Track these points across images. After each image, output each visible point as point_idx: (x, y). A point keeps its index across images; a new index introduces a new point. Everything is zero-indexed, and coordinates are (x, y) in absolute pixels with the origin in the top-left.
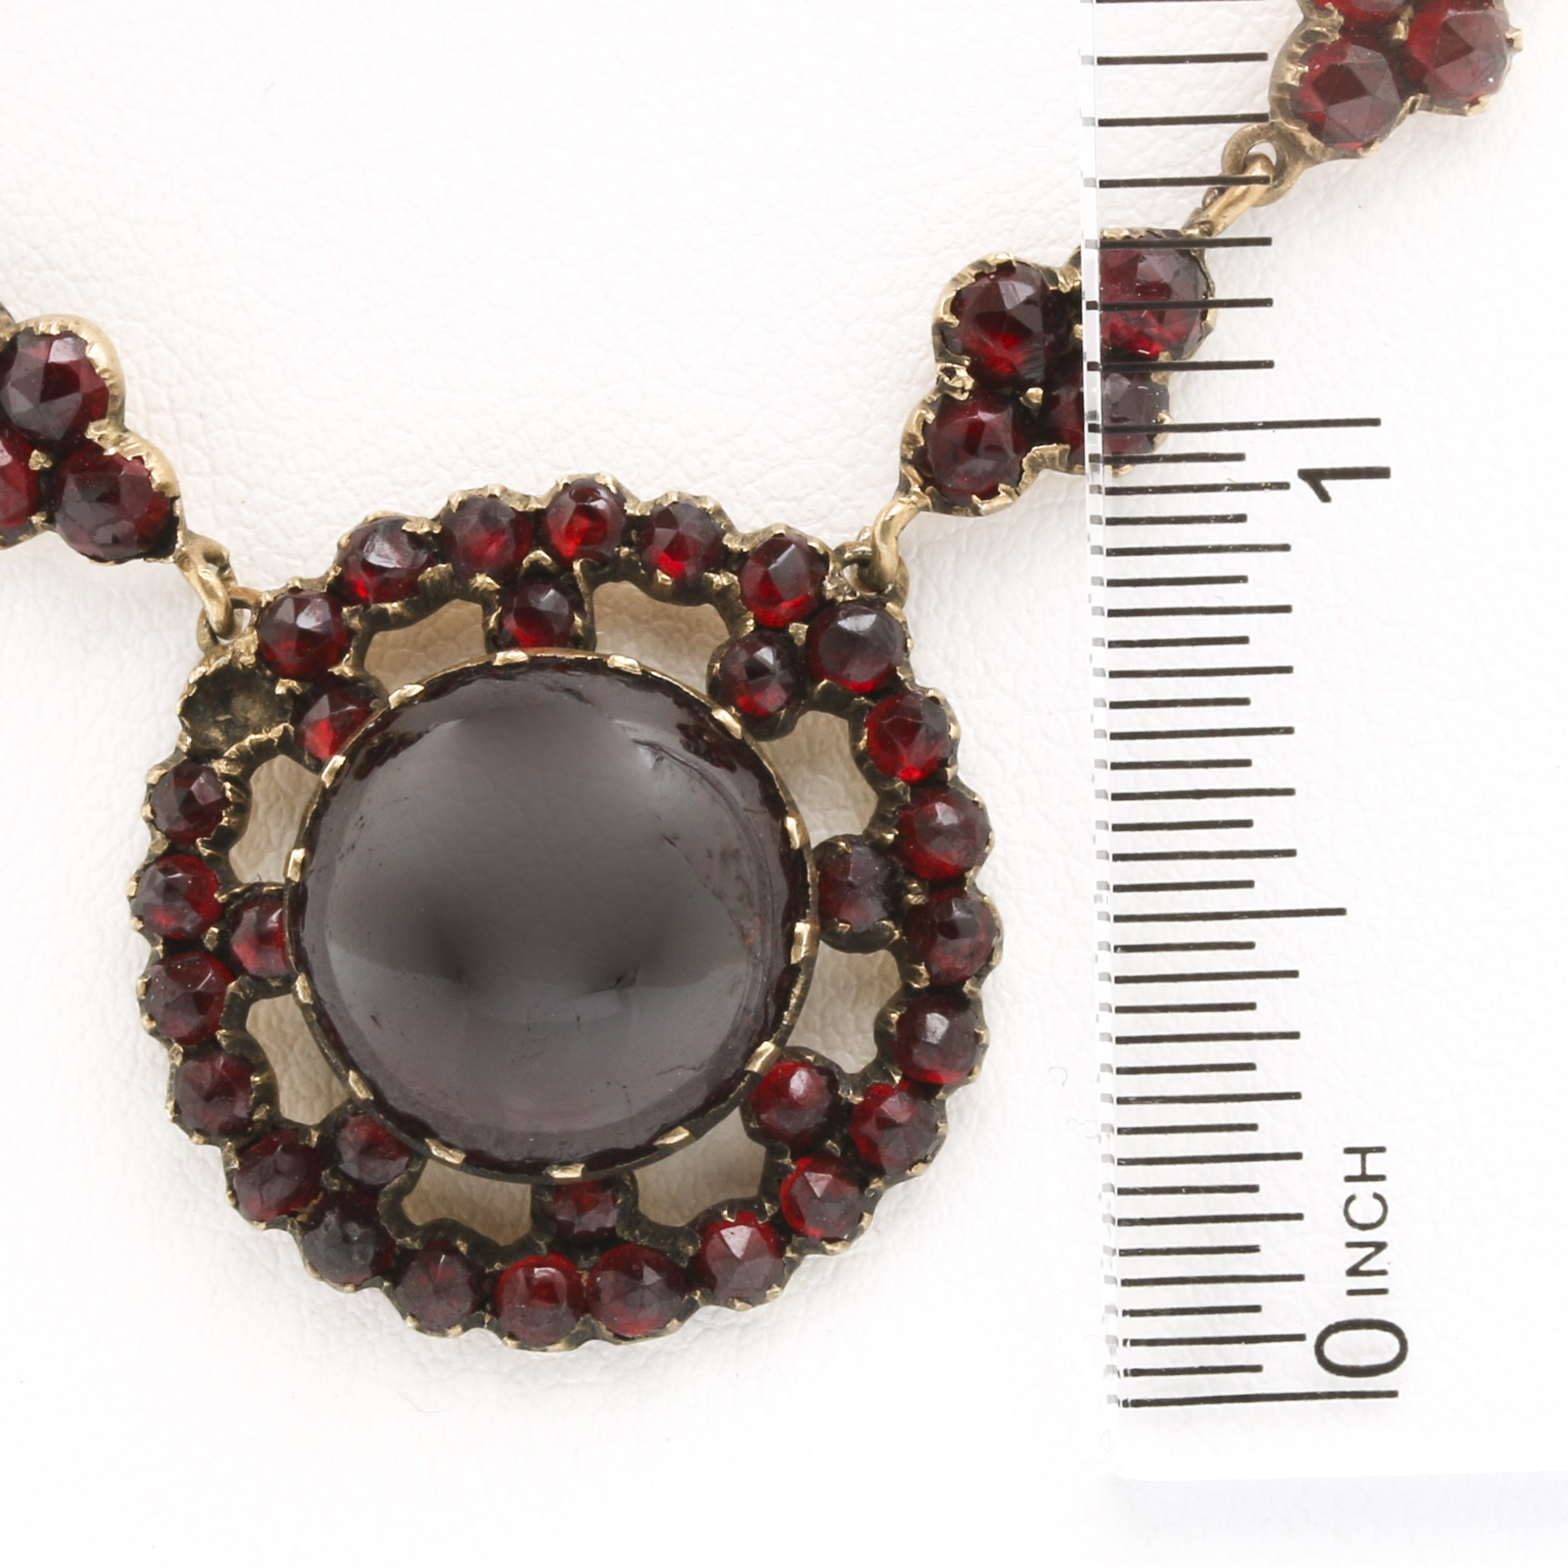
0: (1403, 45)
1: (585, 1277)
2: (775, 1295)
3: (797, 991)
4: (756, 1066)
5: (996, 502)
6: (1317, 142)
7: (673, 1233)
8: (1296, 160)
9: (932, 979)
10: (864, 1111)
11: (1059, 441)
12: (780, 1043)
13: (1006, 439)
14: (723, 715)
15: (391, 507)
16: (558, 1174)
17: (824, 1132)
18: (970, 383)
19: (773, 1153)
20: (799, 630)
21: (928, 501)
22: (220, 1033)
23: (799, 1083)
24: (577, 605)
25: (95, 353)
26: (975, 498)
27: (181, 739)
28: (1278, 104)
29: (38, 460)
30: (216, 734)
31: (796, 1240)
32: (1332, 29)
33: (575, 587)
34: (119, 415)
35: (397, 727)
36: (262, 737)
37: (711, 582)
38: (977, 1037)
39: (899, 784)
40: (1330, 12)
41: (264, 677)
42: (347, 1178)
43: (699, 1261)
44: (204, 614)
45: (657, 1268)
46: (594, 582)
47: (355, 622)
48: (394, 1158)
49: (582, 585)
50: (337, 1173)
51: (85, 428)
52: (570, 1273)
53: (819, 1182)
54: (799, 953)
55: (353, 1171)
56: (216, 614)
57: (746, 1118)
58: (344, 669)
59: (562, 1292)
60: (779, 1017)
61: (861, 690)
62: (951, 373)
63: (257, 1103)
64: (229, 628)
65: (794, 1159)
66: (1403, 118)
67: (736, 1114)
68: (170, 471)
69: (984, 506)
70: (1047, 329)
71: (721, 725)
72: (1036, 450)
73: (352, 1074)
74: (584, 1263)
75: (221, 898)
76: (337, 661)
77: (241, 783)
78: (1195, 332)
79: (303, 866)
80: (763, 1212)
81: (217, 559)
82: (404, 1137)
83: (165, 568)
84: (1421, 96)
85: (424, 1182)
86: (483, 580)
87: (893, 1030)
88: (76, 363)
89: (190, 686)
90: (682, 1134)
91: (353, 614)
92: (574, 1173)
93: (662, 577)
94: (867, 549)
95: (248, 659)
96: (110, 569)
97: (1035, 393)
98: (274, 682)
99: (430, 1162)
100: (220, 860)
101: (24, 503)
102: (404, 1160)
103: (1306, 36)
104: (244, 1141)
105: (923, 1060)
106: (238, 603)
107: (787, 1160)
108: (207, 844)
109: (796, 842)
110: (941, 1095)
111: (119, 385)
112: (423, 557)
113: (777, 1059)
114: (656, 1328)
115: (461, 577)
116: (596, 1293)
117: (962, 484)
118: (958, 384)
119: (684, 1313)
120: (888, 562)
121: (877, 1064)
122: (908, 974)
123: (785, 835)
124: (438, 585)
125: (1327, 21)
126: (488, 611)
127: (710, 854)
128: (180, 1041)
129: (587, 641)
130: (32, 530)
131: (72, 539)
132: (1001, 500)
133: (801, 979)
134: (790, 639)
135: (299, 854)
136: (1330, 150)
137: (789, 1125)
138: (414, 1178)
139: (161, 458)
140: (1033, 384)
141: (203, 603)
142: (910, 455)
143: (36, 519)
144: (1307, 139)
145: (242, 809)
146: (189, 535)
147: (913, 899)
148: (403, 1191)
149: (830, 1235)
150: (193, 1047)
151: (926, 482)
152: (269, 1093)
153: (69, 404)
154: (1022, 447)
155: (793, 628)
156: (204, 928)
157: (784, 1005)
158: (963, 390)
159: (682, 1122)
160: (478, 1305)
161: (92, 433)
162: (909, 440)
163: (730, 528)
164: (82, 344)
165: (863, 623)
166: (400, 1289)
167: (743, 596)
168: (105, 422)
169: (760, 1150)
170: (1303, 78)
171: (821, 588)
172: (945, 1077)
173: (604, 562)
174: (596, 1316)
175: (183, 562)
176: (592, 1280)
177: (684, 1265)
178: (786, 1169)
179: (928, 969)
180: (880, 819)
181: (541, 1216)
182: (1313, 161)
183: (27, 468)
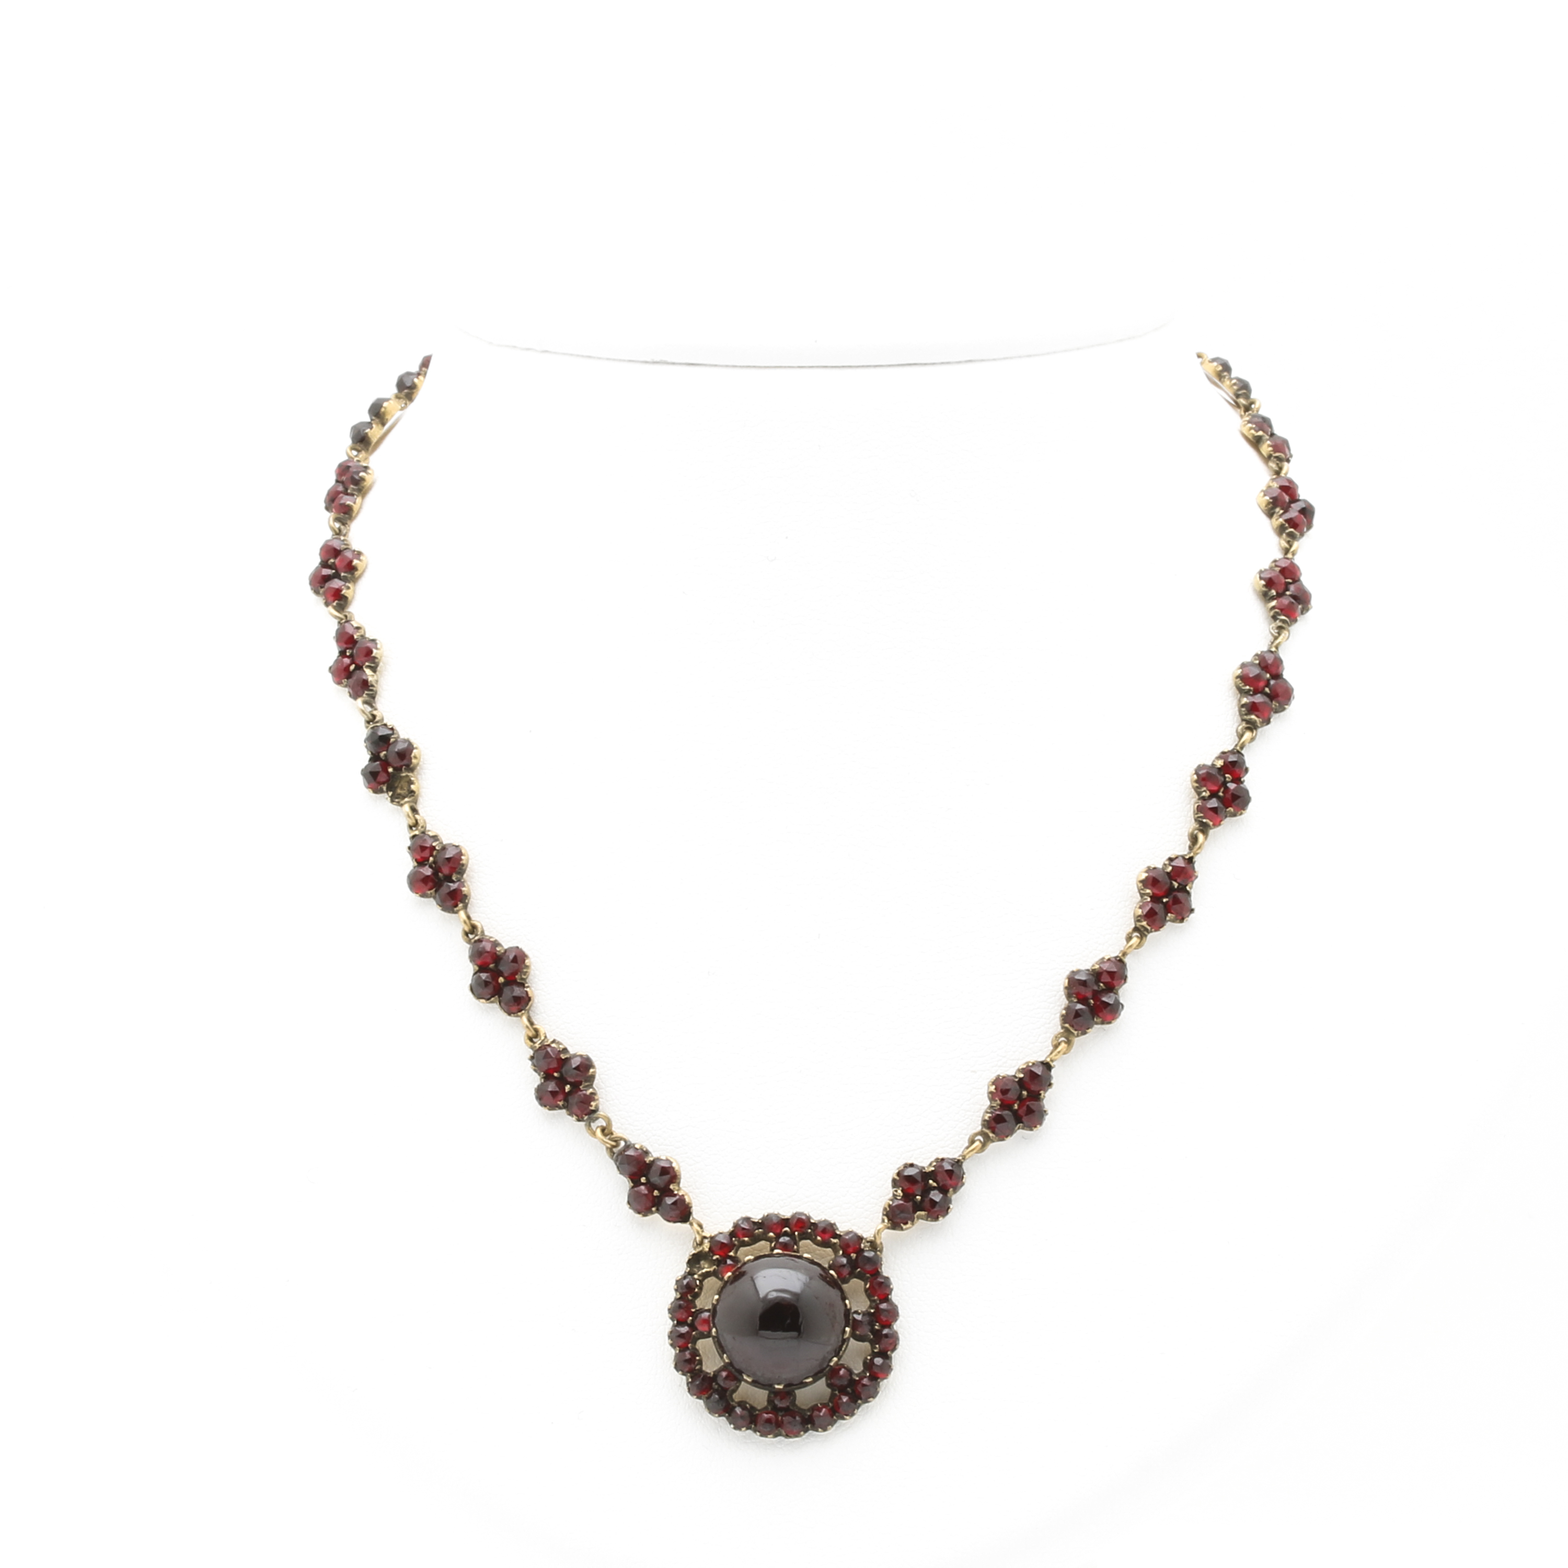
0: (1017, 1110)
1: (780, 1418)
2: (830, 1429)
3: (844, 1346)
4: (832, 1364)
5: (908, 1226)
6: (994, 1135)
7: (804, 1410)
8: (988, 1141)
9: (880, 1350)
10: (859, 1381)
11: (925, 1211)
12: (839, 1359)
13: (911, 1210)
14: (832, 1272)
15: (749, 1215)
16: (777, 1386)
17: (848, 1386)
18: (901, 1194)
19: (833, 1390)
20: (854, 1256)
21: (889, 1225)
22: (690, 1345)
23: (842, 1372)
24: (796, 1243)
25: (674, 1165)
26: (902, 1225)
27: (687, 1269)
28: (983, 1125)
29: (656, 1193)
30: (696, 1270)
31: (837, 1414)
32: (998, 1105)
33: (795, 1239)
34: (679, 1184)
35: (743, 1269)
36: (708, 1270)
37: (831, 1241)
38: (890, 1366)
39: (876, 1298)
40: (996, 1101)
41: (710, 1256)
42: (720, 1386)
43: (811, 1416)
44: (695, 1238)
45: (800, 1417)
46: (801, 1239)
47: (736, 1243)
48: (733, 1381)
49: (797, 1239)
50: (717, 1384)
51: (669, 1185)
52: (776, 1416)
53: (845, 1399)
54: (846, 1336)
55: (722, 1383)
56: (698, 1239)
57: (827, 1380)
58: (732, 1254)
59: (773, 1421)
60: (839, 1352)
61: (869, 1272)
62: (896, 1191)
63: (697, 1365)
64: (701, 1243)
65: (839, 1392)
66: (1016, 1131)
67: (824, 1379)
68: (690, 1199)
69: (904, 1227)
70: (922, 1181)
71: (832, 1275)
72: (918, 1213)
73: (725, 1356)
74: (780, 1414)
75: (693, 1310)
76: (730, 1251)
77: (701, 1282)
78: (960, 1184)
79: (718, 1300)
80: (829, 1405)
81: (701, 1226)
82: (736, 1374)
83: (687, 1225)
84: (1021, 1124)
85: (740, 1389)
86: (771, 1234)
87: (868, 1361)
88: (669, 1167)
89: (690, 1256)
90: (810, 1380)
91: (735, 1240)
92: (781, 1387)
93: (819, 1238)
94: (873, 1239)
95: (707, 1249)
96: (671, 1224)
97: (918, 1198)
98: (712, 1257)
99: (743, 1383)
100: (693, 1302)
101: (651, 1205)
102: (735, 1382)
103: (991, 1107)
104: (692, 1375)
105: (875, 1370)
106: (705, 1237)
107: (837, 1392)
108: (691, 1296)
109: (849, 1307)
110: (879, 1380)
111: (680, 1175)
112: (756, 1227)
113: (836, 1363)
114: (797, 1435)
115: (765, 1233)
116: (782, 1422)
117: (898, 1221)
118: (898, 1194)
119: (806, 1431)
120: (878, 1242)
121: (863, 1371)
122: (873, 1347)
123: (846, 1305)
124: (759, 1235)
125: (996, 1103)
126: (771, 1242)
127: (826, 1304)
128: (679, 1347)
129: (797, 1251)
130: (652, 1213)
131: (663, 1216)
132: (909, 1225)
133: (846, 1344)
134: (851, 1257)
135: (716, 1297)
136: (997, 1138)
137: (837, 1382)
138: (738, 1387)
139: (689, 1196)
140: (918, 1195)
141: (695, 1235)
142: (885, 1213)
143: (654, 1209)
144: (991, 1135)
145: (701, 1288)
146: (693, 1218)
147: (876, 1327)
148: (734, 1391)
149: (846, 1413)
150: (681, 1349)
151: (889, 1220)
152: (700, 1362)
153: (667, 1178)
154: (915, 1212)
155: (852, 1255)
156: (688, 1318)
157: (841, 1350)
158: (899, 1196)
159: (811, 1377)
160: (751, 1423)
161: (671, 1187)
162: (885, 1209)
163: (837, 1229)
164: (671, 1163)
165: (871, 1254)
166: (730, 1418)
167: (840, 1246)
168: (675, 1184)
169: (829, 1390)
170: (989, 1117)
171: (860, 1246)
172: (880, 1375)
173: (804, 1233)
174: (782, 1428)
175: (691, 1224)
176: (782, 1419)
177: (807, 1417)
178: (836, 1394)
179: (879, 1347)
180: (871, 1307)
181: (770, 1401)
182: (993, 1141)
183: (653, 1195)
